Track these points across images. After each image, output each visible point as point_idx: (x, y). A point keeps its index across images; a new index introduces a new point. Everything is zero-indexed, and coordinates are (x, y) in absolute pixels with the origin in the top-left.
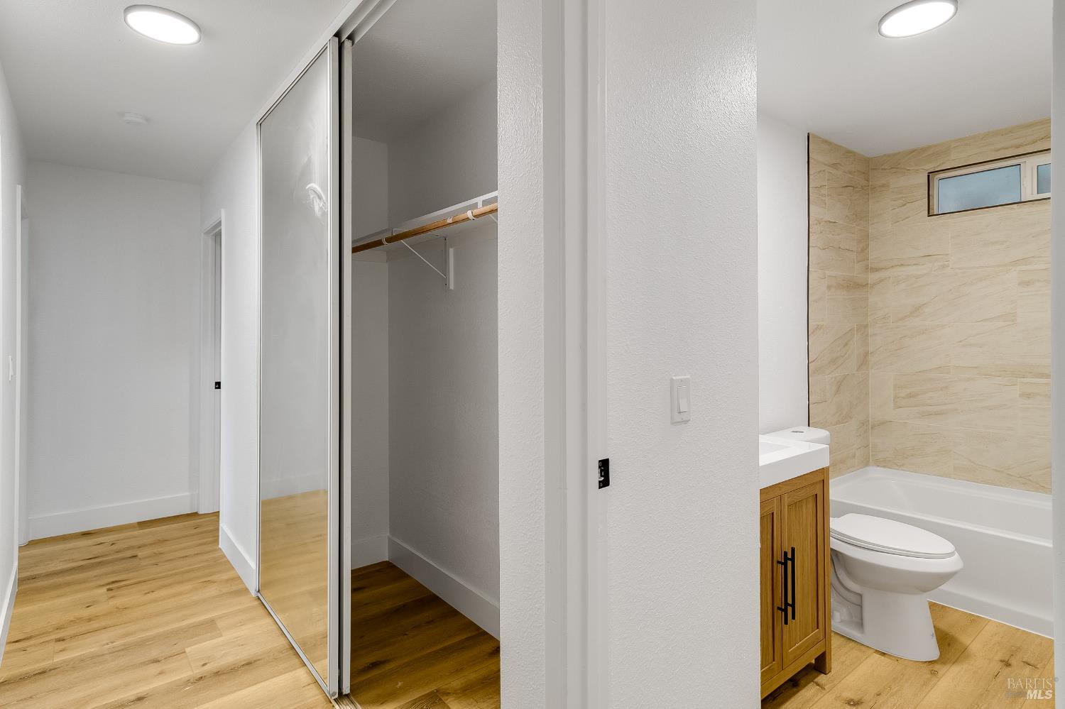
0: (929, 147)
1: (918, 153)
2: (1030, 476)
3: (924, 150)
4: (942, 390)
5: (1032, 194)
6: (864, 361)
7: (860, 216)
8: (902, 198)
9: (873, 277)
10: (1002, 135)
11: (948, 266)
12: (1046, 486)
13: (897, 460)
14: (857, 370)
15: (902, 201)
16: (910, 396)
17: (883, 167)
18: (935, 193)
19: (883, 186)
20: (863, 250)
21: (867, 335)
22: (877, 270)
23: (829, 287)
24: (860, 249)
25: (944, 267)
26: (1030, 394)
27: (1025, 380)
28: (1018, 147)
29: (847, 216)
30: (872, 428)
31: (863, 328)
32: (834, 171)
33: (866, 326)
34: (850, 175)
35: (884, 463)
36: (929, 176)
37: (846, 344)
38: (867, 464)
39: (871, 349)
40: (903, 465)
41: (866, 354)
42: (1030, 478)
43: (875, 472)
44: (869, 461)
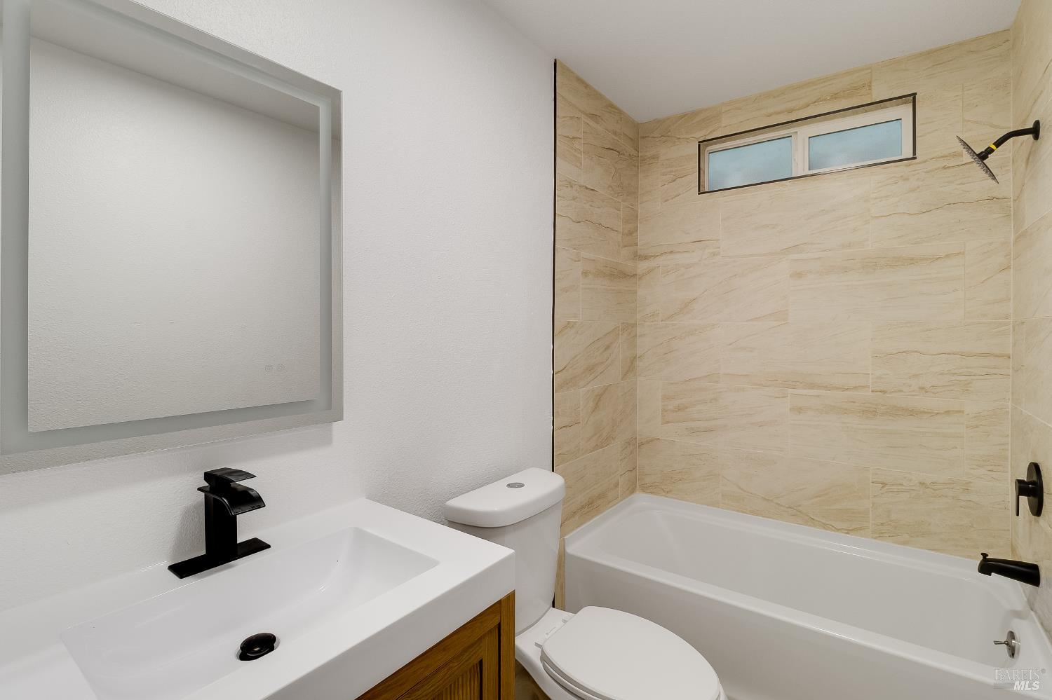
0: (700, 111)
1: (689, 118)
2: (800, 506)
3: (694, 114)
4: (711, 402)
5: (804, 170)
6: (631, 367)
7: (627, 190)
8: (671, 171)
9: (642, 266)
10: (774, 97)
11: (719, 254)
12: (815, 518)
13: (663, 486)
14: (622, 379)
15: (672, 176)
16: (679, 409)
17: (652, 135)
18: (705, 166)
19: (653, 157)
20: (631, 233)
21: (636, 336)
22: (646, 258)
23: (585, 273)
24: (626, 231)
25: (714, 254)
26: (800, 408)
27: (795, 391)
28: (791, 111)
29: (610, 186)
30: (639, 446)
31: (629, 328)
32: (592, 124)
33: (634, 325)
34: (614, 137)
35: (649, 489)
36: (699, 146)
37: (608, 347)
38: (633, 491)
39: (639, 353)
40: (671, 491)
41: (634, 359)
42: (800, 508)
43: (641, 500)
44: (636, 487)
